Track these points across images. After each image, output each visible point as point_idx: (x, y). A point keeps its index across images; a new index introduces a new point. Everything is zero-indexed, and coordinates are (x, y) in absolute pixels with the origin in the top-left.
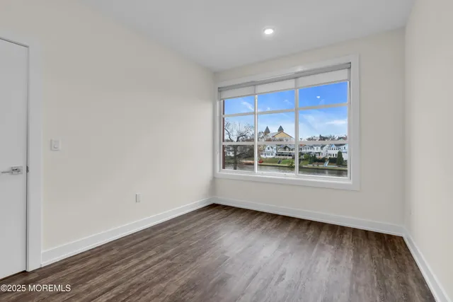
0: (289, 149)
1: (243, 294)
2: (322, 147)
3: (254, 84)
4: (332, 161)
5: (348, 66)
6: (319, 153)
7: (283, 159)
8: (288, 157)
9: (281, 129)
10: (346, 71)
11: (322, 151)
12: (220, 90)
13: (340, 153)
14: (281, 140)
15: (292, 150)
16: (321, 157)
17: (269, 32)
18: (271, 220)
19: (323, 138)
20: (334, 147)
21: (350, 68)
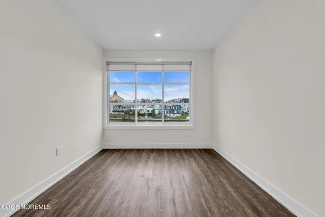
0: (122, 107)
1: (174, 192)
2: (143, 106)
3: (136, 64)
4: (150, 115)
5: (190, 63)
6: (142, 110)
7: (118, 115)
8: (122, 113)
9: (115, 93)
10: (188, 66)
11: (144, 109)
12: (108, 63)
13: (154, 110)
14: (116, 101)
15: (124, 108)
16: (143, 112)
17: (158, 35)
18: (152, 153)
19: (144, 101)
20: (150, 106)
21: (191, 65)
